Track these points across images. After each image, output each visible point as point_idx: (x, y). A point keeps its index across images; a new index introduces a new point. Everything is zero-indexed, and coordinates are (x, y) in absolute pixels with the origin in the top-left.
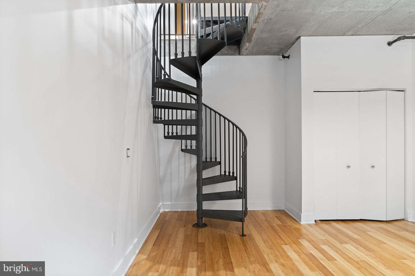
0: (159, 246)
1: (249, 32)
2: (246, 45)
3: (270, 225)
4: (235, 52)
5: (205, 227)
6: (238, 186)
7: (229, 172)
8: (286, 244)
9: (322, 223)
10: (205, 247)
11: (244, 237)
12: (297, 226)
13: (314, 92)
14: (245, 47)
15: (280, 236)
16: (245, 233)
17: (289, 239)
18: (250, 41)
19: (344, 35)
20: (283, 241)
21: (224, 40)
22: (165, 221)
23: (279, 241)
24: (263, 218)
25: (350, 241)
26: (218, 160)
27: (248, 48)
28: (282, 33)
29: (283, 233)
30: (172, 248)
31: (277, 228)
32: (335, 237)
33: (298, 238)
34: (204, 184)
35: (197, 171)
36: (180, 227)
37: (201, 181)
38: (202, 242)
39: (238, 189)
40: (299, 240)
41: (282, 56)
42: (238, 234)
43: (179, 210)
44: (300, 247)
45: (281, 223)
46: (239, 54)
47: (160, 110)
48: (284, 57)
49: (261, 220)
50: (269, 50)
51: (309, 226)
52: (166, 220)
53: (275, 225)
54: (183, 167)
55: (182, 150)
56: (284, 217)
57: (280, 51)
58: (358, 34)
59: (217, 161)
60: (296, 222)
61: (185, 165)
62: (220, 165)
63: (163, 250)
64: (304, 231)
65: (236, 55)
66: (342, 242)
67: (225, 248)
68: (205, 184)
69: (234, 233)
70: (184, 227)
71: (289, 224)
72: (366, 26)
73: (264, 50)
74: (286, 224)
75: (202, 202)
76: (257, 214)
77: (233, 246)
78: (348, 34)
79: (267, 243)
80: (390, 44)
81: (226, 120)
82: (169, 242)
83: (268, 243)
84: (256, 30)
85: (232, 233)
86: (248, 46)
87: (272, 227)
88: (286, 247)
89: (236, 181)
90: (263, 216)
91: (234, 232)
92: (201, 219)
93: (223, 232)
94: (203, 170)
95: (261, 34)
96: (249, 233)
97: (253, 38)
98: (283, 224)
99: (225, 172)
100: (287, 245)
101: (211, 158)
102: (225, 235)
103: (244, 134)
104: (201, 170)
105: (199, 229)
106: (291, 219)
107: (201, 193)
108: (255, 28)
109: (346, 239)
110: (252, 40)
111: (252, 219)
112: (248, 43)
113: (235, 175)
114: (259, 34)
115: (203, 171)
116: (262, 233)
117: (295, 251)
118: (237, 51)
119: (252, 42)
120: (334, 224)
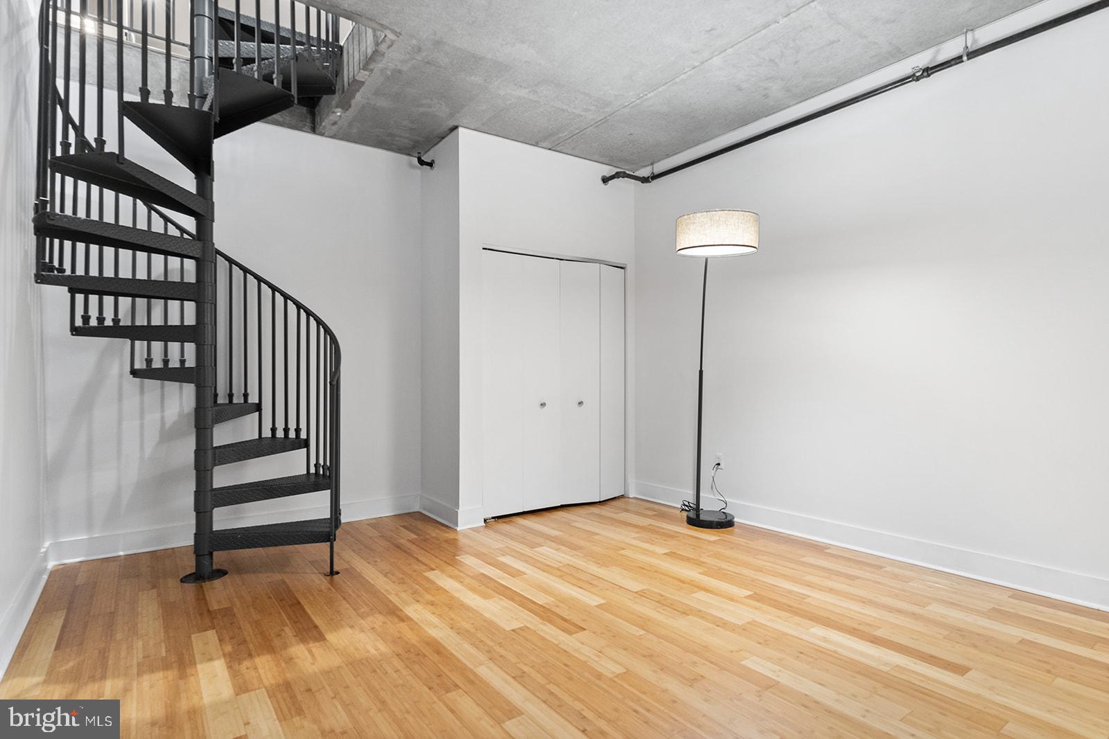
0: (81, 644)
1: (346, 84)
2: (335, 114)
3: (393, 544)
4: (301, 121)
5: (220, 577)
6: (313, 462)
7: (286, 430)
8: (433, 570)
9: (498, 522)
10: (234, 615)
11: (336, 577)
12: (450, 535)
13: (483, 249)
14: (332, 118)
15: (417, 559)
16: (336, 568)
17: (437, 560)
18: (345, 106)
19: (536, 145)
20: (426, 565)
21: (290, 91)
22: (76, 587)
23: (416, 567)
24: (373, 533)
25: (547, 541)
26: (253, 399)
27: (339, 122)
28: (421, 110)
29: (423, 552)
30: (130, 639)
31: (409, 545)
32: (522, 541)
33: (455, 555)
34: (217, 461)
35: (196, 426)
36: (139, 591)
37: (210, 453)
38: (222, 607)
39: (313, 470)
40: (457, 557)
41: (416, 159)
42: (320, 573)
43: (121, 553)
44: (461, 569)
45: (415, 537)
46: (314, 130)
47: (68, 244)
48: (421, 162)
49: (370, 538)
50: (389, 138)
51: (474, 531)
52: (77, 584)
53: (402, 541)
54: (137, 423)
55: (135, 373)
56: (419, 525)
57: (414, 147)
58: (558, 149)
59: (249, 402)
60: (447, 530)
61: (142, 417)
62: (258, 413)
63: (100, 652)
64: (462, 541)
65: (304, 129)
66: (533, 546)
67: (291, 606)
68: (219, 461)
69: (307, 573)
70: (152, 589)
71: (434, 535)
72: (572, 138)
73: (378, 136)
74: (427, 536)
75: (213, 509)
76: (357, 528)
77: (312, 598)
78: (544, 145)
79: (391, 576)
80: (605, 180)
81: (277, 294)
82: (112, 631)
83: (393, 575)
84: (363, 87)
85: (302, 575)
86: (340, 116)
87: (399, 547)
88: (431, 575)
89: (306, 449)
90: (373, 530)
91: (308, 571)
92: (207, 558)
93: (277, 577)
94: (216, 423)
95: (374, 97)
96: (347, 566)
97: (353, 102)
98: (421, 537)
99: (274, 430)
100: (435, 571)
101: (231, 396)
102: (284, 582)
103: (331, 330)
104: (210, 423)
105: (203, 584)
106: (437, 525)
107: (209, 485)
108: (363, 80)
109: (540, 540)
110: (350, 106)
111: (347, 539)
112: (340, 110)
113: (303, 435)
114: (369, 96)
115: (215, 425)
116: (376, 561)
117: (451, 577)
118: (308, 121)
119: (351, 110)
120: (520, 520)
